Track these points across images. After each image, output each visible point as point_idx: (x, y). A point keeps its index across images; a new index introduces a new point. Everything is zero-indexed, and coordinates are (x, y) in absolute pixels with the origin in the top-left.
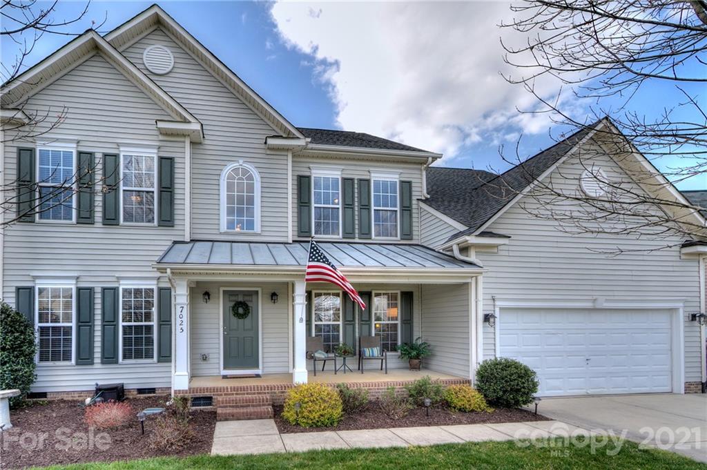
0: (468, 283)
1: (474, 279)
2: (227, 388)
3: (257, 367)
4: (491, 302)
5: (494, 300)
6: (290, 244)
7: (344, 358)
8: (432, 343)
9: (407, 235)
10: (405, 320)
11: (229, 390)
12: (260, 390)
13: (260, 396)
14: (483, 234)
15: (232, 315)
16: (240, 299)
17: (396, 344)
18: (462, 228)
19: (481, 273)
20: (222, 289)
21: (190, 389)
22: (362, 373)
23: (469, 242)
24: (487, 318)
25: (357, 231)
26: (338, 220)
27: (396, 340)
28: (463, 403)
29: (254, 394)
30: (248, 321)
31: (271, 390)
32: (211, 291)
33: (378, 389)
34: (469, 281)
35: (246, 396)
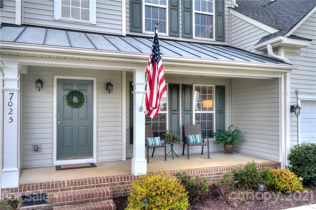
0: (278, 78)
1: (283, 74)
2: (64, 183)
3: (91, 155)
4: (295, 95)
5: (297, 93)
6: (124, 37)
7: (172, 145)
8: (242, 131)
9: (221, 37)
10: (219, 110)
11: (66, 185)
12: (98, 182)
13: (99, 188)
14: (292, 37)
15: (66, 104)
16: (75, 88)
17: (212, 131)
18: (272, 31)
19: (291, 70)
20: (56, 77)
21: (20, 186)
22: (188, 158)
23: (283, 42)
24: (293, 109)
25: (181, 30)
26: (165, 19)
27: (212, 127)
28: (285, 186)
29: (93, 187)
30: (82, 110)
31: (111, 181)
32: (44, 79)
33: (209, 175)
34: (279, 76)
35: (84, 190)
